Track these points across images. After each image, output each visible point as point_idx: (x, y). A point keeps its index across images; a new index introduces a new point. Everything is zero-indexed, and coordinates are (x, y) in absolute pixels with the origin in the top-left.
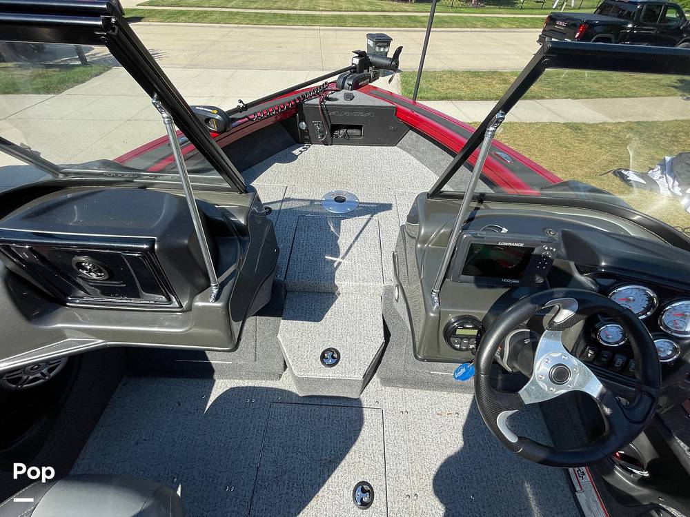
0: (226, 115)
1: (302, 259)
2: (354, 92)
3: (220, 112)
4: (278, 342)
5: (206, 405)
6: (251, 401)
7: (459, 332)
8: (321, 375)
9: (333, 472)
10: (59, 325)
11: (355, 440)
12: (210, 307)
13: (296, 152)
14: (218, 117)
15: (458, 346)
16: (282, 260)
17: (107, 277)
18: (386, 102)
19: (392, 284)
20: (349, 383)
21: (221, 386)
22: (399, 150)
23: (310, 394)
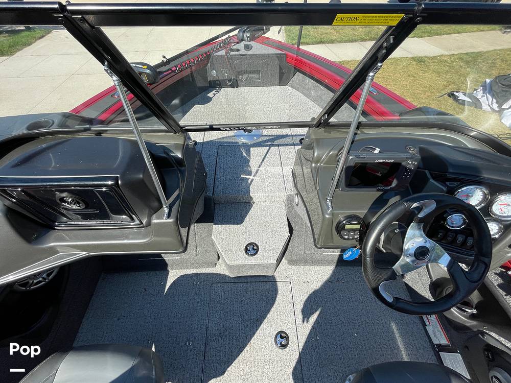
0: (153, 69)
1: (225, 179)
2: (252, 43)
3: (149, 67)
4: (212, 241)
5: (165, 289)
6: (197, 283)
7: (347, 227)
8: (246, 262)
9: (259, 326)
10: (52, 244)
11: (273, 304)
12: (164, 223)
13: (211, 95)
14: (148, 71)
15: (346, 237)
16: (210, 181)
17: (84, 207)
18: (277, 50)
19: (293, 193)
20: (267, 266)
21: (173, 275)
22: (290, 88)
23: (239, 275)
